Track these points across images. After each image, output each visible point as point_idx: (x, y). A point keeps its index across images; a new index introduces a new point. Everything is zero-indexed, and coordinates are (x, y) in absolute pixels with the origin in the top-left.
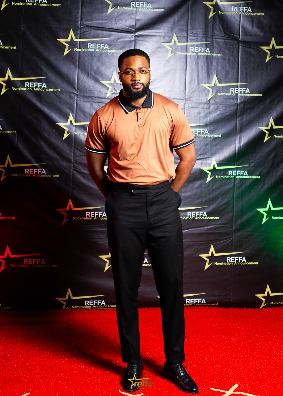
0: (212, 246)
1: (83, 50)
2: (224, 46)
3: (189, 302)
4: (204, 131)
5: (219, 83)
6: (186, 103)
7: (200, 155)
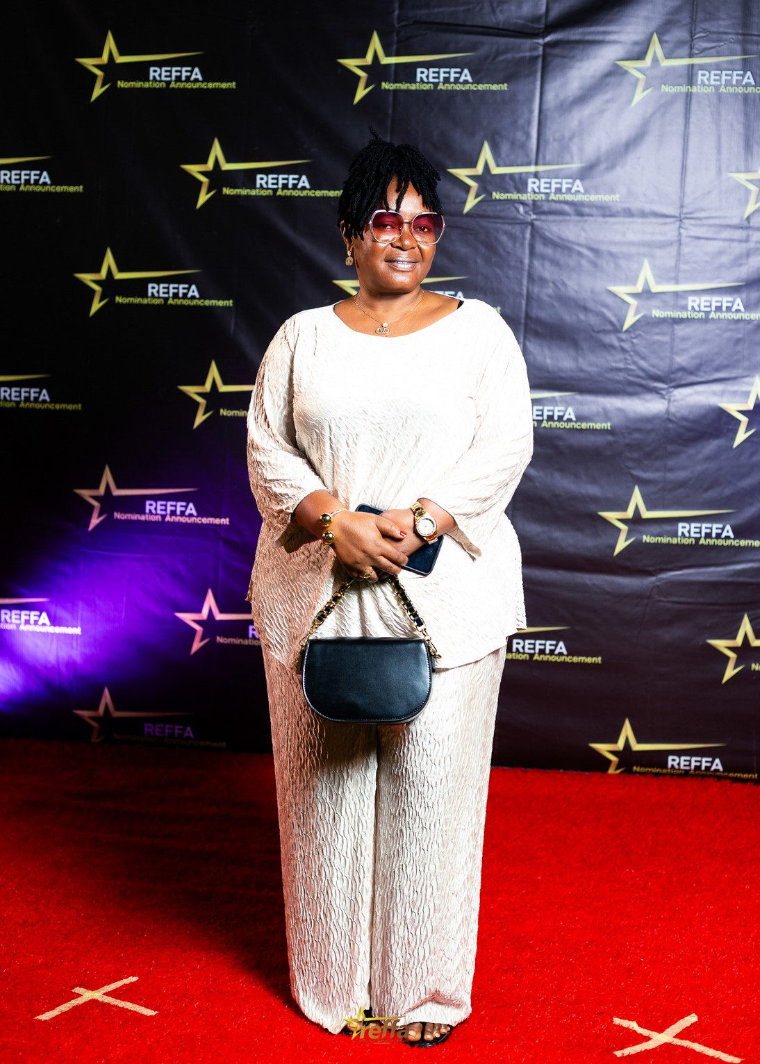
0: (746, 620)
1: (404, 86)
3: (675, 764)
4: (730, 305)
6: (683, 226)
7: (718, 369)
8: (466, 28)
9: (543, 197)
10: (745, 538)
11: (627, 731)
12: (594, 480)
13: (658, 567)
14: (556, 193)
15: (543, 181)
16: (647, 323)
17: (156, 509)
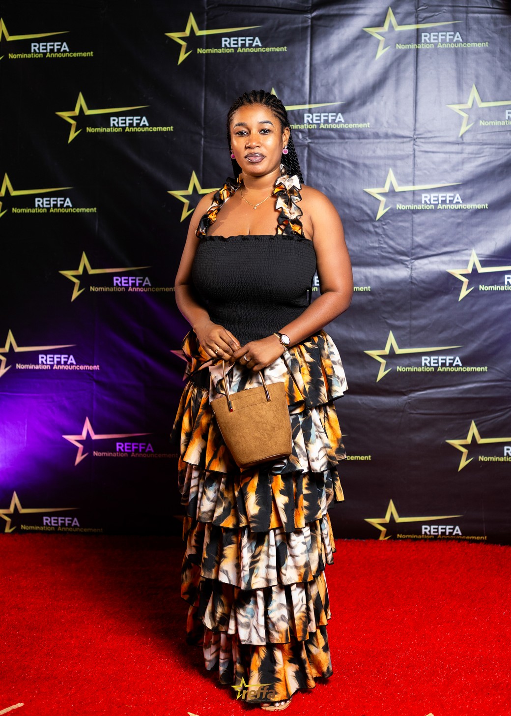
0: (473, 424)
1: (213, 51)
2: (492, 26)
3: (427, 531)
4: (452, 199)
5: (482, 101)
6: (416, 144)
7: (445, 245)
8: (256, 8)
9: (316, 126)
10: (470, 366)
11: (392, 508)
12: (360, 328)
13: (409, 389)
14: (324, 123)
15: (315, 115)
16: (394, 214)
17: (46, 361)
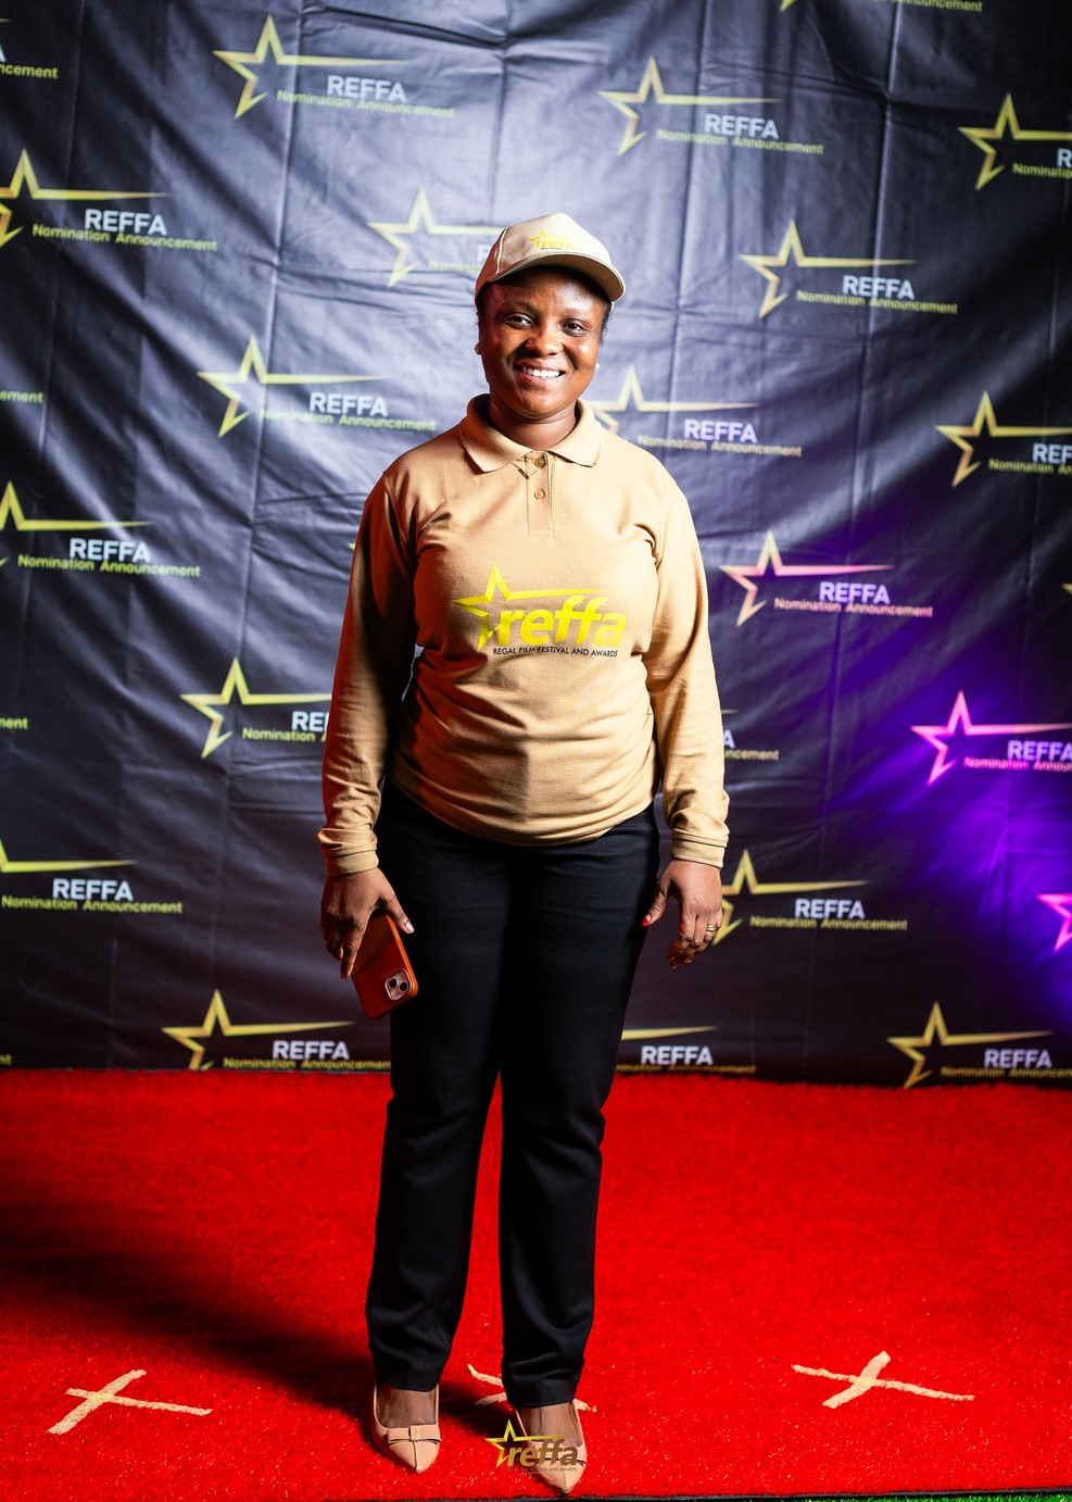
0: (746, 858)
1: (307, 99)
2: (831, 117)
3: (651, 1057)
4: (738, 433)
5: (806, 255)
6: (680, 323)
8: (399, 25)
